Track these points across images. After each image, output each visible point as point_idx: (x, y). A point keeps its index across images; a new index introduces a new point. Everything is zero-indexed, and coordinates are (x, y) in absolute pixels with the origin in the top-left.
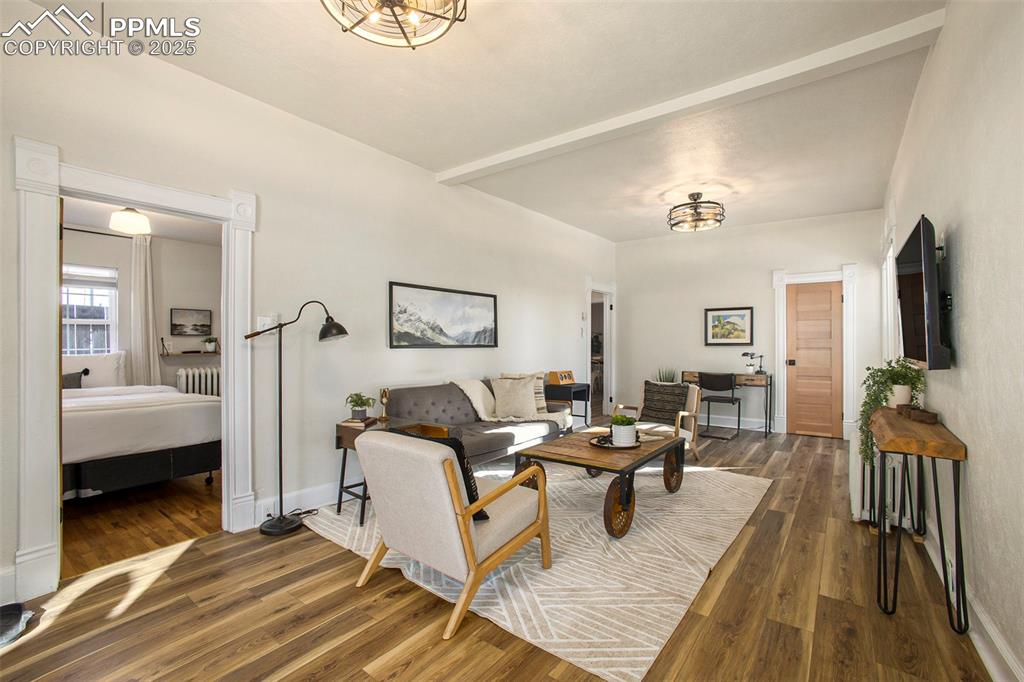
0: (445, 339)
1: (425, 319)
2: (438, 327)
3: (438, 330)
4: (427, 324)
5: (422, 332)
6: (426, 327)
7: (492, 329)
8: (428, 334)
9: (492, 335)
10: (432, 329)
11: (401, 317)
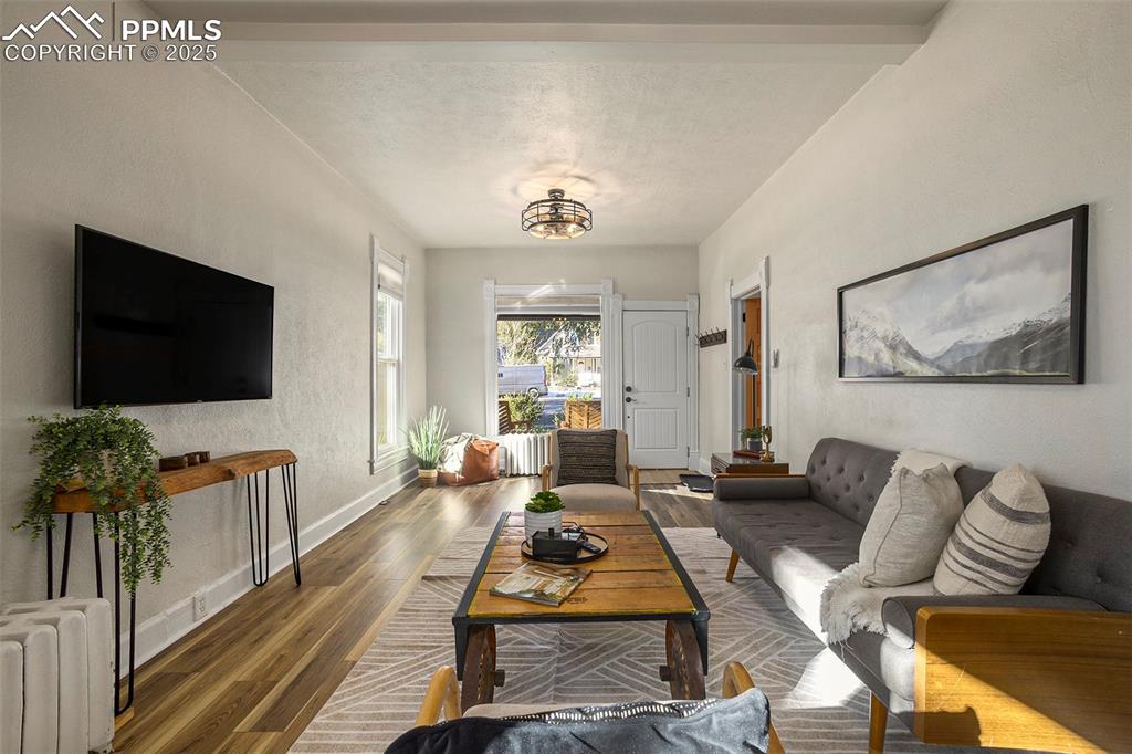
0: (916, 365)
1: (881, 333)
2: (903, 342)
3: (902, 350)
4: (885, 339)
5: (877, 355)
6: (882, 345)
7: (1059, 326)
8: (886, 358)
9: (1058, 342)
10: (893, 348)
11: (851, 336)
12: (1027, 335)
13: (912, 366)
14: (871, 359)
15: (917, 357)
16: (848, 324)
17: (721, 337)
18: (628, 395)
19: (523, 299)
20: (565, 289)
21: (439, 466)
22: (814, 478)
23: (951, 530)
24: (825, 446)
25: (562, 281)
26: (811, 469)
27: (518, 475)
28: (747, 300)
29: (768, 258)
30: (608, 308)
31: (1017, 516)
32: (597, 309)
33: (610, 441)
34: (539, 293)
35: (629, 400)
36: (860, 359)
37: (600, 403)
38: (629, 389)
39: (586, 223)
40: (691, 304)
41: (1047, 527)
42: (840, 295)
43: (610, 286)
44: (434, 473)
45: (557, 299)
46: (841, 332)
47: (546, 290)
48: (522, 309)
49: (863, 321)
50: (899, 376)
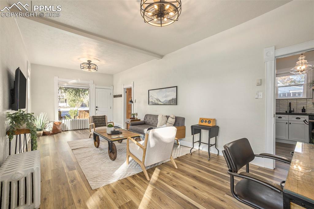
0: (160, 102)
1: (155, 98)
2: (158, 99)
3: (158, 100)
4: (156, 99)
5: (155, 101)
6: (155, 100)
7: (175, 99)
8: (156, 101)
9: (175, 101)
10: (157, 100)
11: (150, 98)
12: (172, 99)
13: (160, 103)
14: (154, 102)
15: (160, 101)
16: (150, 96)
17: (121, 96)
18: (96, 108)
19: (67, 83)
20: (80, 81)
21: (44, 130)
22: (145, 121)
23: (167, 122)
24: (146, 116)
25: (79, 79)
26: (145, 119)
27: (67, 131)
28: (127, 89)
29: (133, 82)
30: (92, 87)
31: (173, 118)
32: (89, 87)
33: (104, 118)
34: (72, 82)
35: (97, 110)
36: (152, 102)
37: (89, 111)
38: (97, 107)
39: (96, 69)
40: (111, 88)
41: (175, 119)
42: (149, 91)
43: (92, 82)
44: (42, 132)
45: (78, 84)
46: (149, 97)
47: (74, 81)
48: (67, 85)
49: (152, 96)
50: (158, 104)
